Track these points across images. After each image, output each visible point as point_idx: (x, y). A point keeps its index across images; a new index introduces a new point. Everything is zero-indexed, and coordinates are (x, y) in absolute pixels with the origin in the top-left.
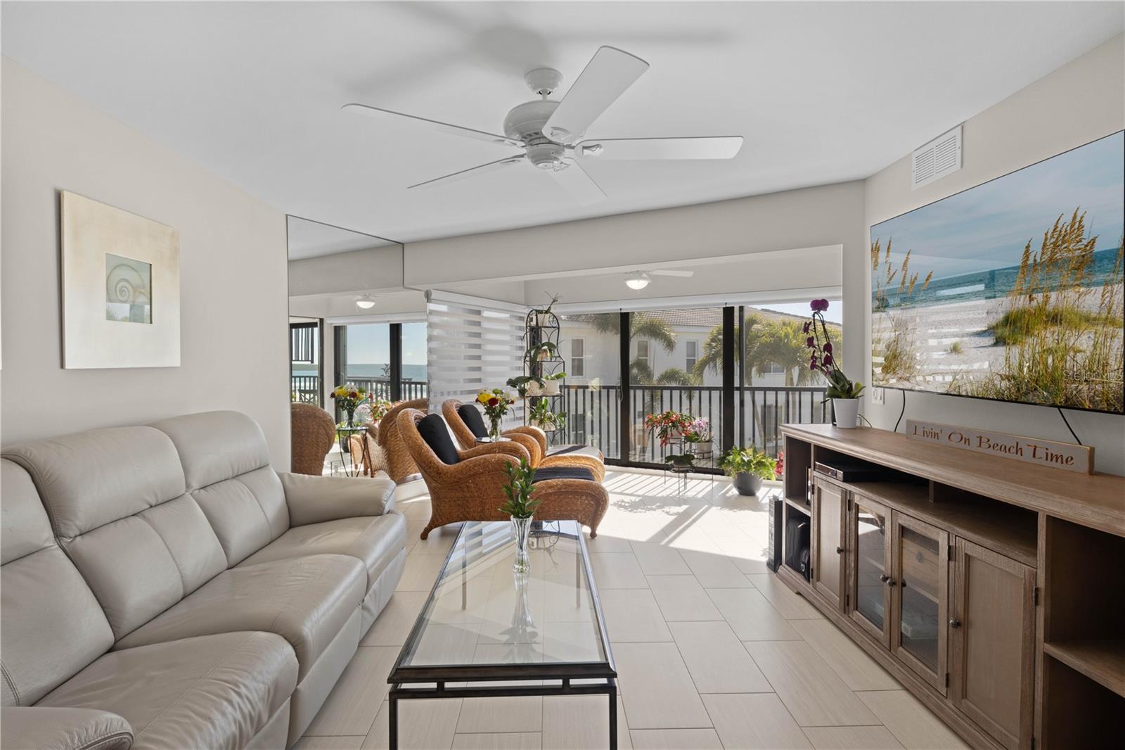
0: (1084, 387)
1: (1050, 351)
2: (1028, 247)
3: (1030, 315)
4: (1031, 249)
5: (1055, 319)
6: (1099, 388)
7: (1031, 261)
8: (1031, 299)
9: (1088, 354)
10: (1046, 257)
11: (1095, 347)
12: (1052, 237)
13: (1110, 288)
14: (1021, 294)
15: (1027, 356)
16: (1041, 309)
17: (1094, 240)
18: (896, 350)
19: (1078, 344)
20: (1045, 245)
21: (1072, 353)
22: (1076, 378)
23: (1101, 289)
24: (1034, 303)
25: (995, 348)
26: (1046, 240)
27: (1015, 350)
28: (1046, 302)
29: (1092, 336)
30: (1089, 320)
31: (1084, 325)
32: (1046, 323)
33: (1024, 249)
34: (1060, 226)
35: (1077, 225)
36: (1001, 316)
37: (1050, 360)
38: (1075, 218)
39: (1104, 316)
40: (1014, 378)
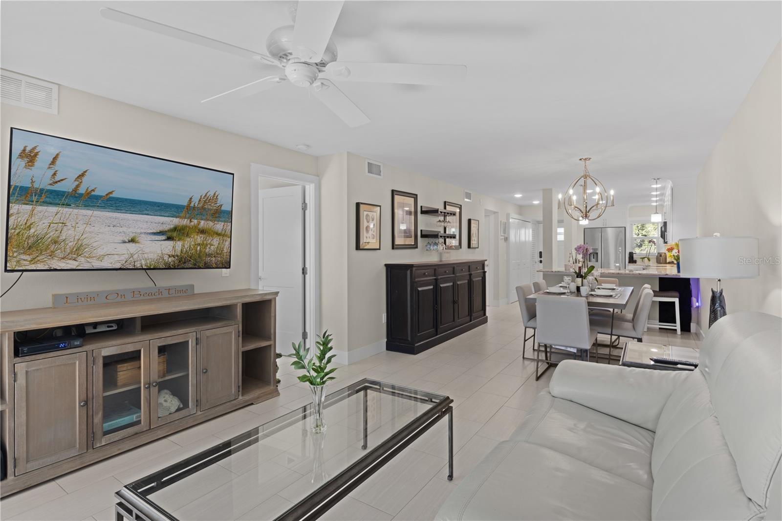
0: (214, 259)
1: (199, 244)
2: (191, 198)
3: (190, 228)
4: (192, 200)
5: (202, 232)
6: (219, 259)
7: (192, 205)
8: (191, 221)
9: (216, 246)
10: (200, 206)
11: (219, 244)
12: (204, 198)
13: (226, 224)
14: (185, 218)
15: (186, 246)
16: (196, 227)
17: (221, 205)
18: (58, 237)
19: (212, 242)
20: (200, 200)
21: (209, 246)
22: (210, 255)
23: (223, 223)
24: (192, 223)
25: (166, 242)
26: (201, 198)
27: (179, 244)
28: (199, 224)
29: (218, 240)
30: (218, 234)
31: (215, 236)
32: (198, 233)
33: (189, 199)
34: (208, 195)
35: (215, 197)
36: (172, 226)
37: (199, 248)
38: (215, 194)
39: (223, 233)
40: (177, 256)
